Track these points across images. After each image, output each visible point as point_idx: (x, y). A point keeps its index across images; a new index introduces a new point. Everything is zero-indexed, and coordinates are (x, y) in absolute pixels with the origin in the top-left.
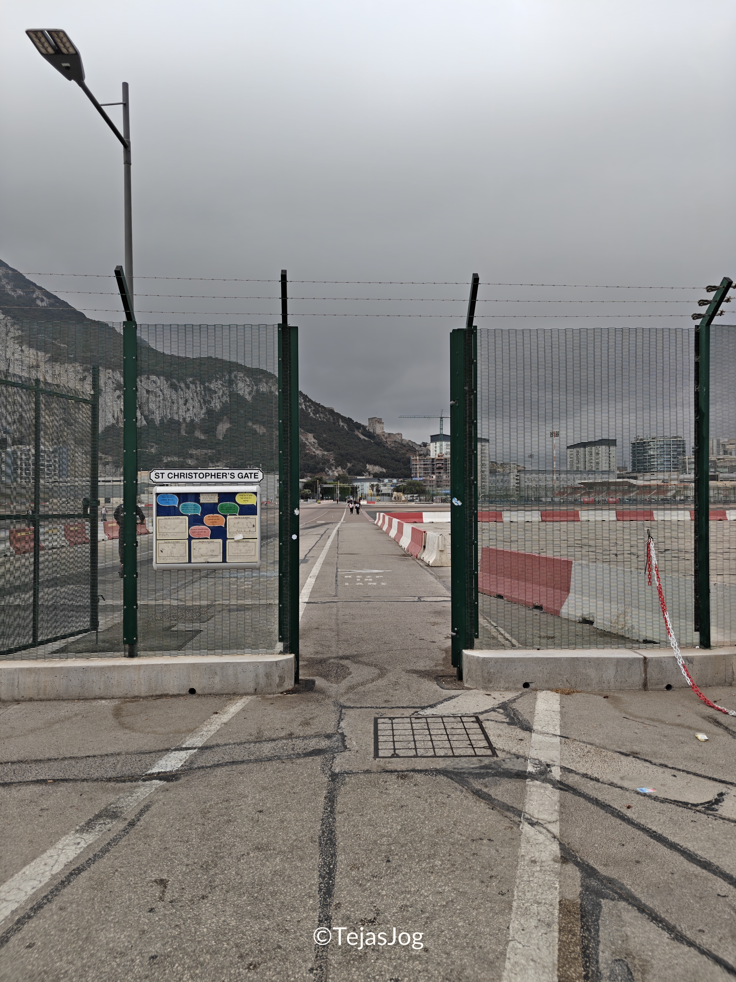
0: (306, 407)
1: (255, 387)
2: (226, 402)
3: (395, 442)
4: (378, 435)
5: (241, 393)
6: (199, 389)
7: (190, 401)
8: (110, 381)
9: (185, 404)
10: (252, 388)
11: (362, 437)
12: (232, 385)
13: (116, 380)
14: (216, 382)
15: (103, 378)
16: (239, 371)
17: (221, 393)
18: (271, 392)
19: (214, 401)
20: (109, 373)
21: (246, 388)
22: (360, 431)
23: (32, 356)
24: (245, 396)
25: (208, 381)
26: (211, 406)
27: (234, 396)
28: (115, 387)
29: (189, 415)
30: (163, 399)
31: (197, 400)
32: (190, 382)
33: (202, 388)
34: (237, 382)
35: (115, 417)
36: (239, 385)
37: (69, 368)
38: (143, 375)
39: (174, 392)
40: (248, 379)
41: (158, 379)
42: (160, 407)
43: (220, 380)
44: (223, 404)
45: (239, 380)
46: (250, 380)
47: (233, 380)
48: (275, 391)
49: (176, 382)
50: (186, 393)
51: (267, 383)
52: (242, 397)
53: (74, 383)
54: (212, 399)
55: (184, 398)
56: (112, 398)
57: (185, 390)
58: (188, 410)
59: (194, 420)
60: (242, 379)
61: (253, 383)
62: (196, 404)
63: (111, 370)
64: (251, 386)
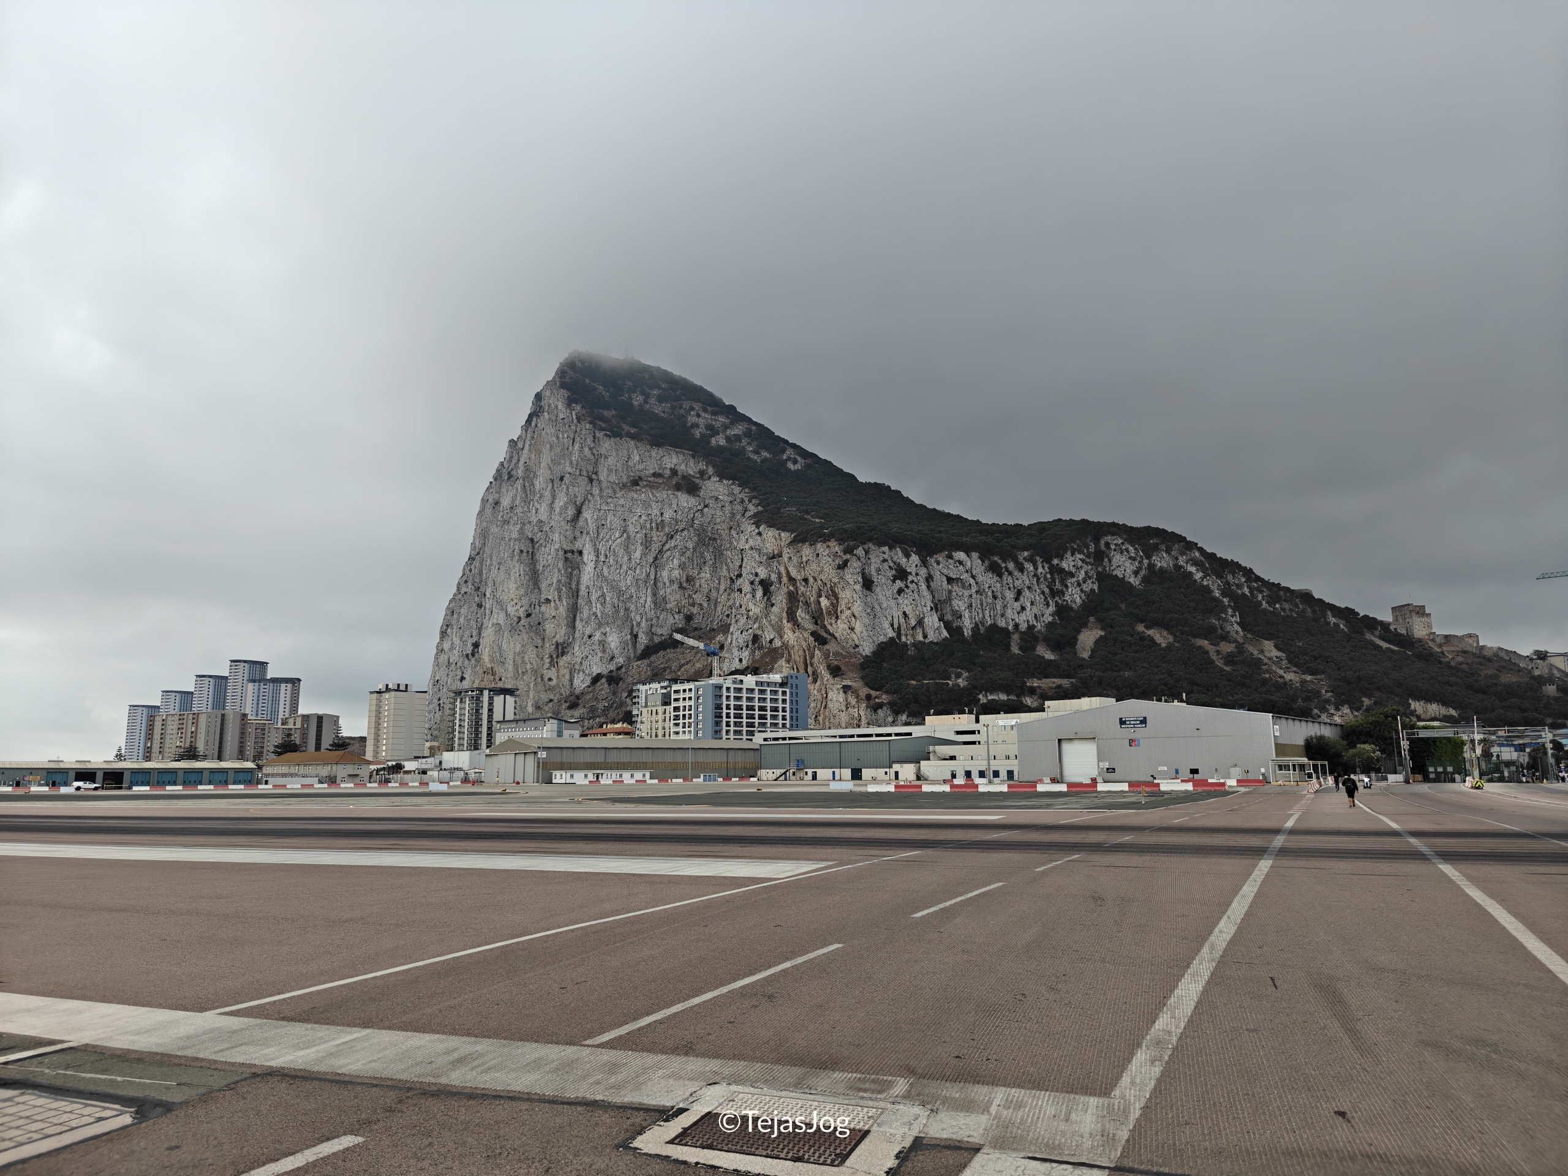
0: (1251, 592)
1: (1146, 562)
2: (1092, 590)
3: (1464, 652)
4: (1420, 640)
5: (1119, 573)
6: (1040, 570)
7: (1027, 593)
8: (886, 566)
9: (1017, 599)
10: (1141, 562)
11: (1384, 645)
12: (1102, 560)
13: (895, 563)
14: (1072, 555)
15: (875, 562)
16: (1113, 535)
17: (1082, 575)
18: (1178, 567)
19: (1070, 590)
20: (884, 553)
21: (1128, 564)
22: (1377, 633)
23: (773, 540)
24: (1126, 579)
25: (1057, 556)
26: (1064, 600)
27: (1106, 579)
28: (894, 576)
29: (1025, 619)
30: (977, 592)
31: (1038, 590)
32: (1024, 559)
33: (1046, 568)
34: (1112, 555)
35: (896, 626)
36: (1114, 560)
37: (822, 550)
38: (941, 551)
39: (996, 578)
40: (1131, 548)
41: (967, 558)
42: (971, 606)
43: (1080, 553)
44: (1088, 596)
45: (1115, 550)
46: (1136, 549)
47: (1104, 552)
48: (1185, 565)
49: (999, 561)
50: (1017, 579)
51: (1168, 551)
52: (1122, 581)
53: (829, 573)
54: (1067, 587)
55: (1014, 587)
56: (889, 593)
57: (1016, 573)
58: (1023, 608)
59: (1034, 626)
60: (1121, 549)
61: (1141, 554)
62: (1038, 598)
63: (887, 548)
64: (1139, 559)
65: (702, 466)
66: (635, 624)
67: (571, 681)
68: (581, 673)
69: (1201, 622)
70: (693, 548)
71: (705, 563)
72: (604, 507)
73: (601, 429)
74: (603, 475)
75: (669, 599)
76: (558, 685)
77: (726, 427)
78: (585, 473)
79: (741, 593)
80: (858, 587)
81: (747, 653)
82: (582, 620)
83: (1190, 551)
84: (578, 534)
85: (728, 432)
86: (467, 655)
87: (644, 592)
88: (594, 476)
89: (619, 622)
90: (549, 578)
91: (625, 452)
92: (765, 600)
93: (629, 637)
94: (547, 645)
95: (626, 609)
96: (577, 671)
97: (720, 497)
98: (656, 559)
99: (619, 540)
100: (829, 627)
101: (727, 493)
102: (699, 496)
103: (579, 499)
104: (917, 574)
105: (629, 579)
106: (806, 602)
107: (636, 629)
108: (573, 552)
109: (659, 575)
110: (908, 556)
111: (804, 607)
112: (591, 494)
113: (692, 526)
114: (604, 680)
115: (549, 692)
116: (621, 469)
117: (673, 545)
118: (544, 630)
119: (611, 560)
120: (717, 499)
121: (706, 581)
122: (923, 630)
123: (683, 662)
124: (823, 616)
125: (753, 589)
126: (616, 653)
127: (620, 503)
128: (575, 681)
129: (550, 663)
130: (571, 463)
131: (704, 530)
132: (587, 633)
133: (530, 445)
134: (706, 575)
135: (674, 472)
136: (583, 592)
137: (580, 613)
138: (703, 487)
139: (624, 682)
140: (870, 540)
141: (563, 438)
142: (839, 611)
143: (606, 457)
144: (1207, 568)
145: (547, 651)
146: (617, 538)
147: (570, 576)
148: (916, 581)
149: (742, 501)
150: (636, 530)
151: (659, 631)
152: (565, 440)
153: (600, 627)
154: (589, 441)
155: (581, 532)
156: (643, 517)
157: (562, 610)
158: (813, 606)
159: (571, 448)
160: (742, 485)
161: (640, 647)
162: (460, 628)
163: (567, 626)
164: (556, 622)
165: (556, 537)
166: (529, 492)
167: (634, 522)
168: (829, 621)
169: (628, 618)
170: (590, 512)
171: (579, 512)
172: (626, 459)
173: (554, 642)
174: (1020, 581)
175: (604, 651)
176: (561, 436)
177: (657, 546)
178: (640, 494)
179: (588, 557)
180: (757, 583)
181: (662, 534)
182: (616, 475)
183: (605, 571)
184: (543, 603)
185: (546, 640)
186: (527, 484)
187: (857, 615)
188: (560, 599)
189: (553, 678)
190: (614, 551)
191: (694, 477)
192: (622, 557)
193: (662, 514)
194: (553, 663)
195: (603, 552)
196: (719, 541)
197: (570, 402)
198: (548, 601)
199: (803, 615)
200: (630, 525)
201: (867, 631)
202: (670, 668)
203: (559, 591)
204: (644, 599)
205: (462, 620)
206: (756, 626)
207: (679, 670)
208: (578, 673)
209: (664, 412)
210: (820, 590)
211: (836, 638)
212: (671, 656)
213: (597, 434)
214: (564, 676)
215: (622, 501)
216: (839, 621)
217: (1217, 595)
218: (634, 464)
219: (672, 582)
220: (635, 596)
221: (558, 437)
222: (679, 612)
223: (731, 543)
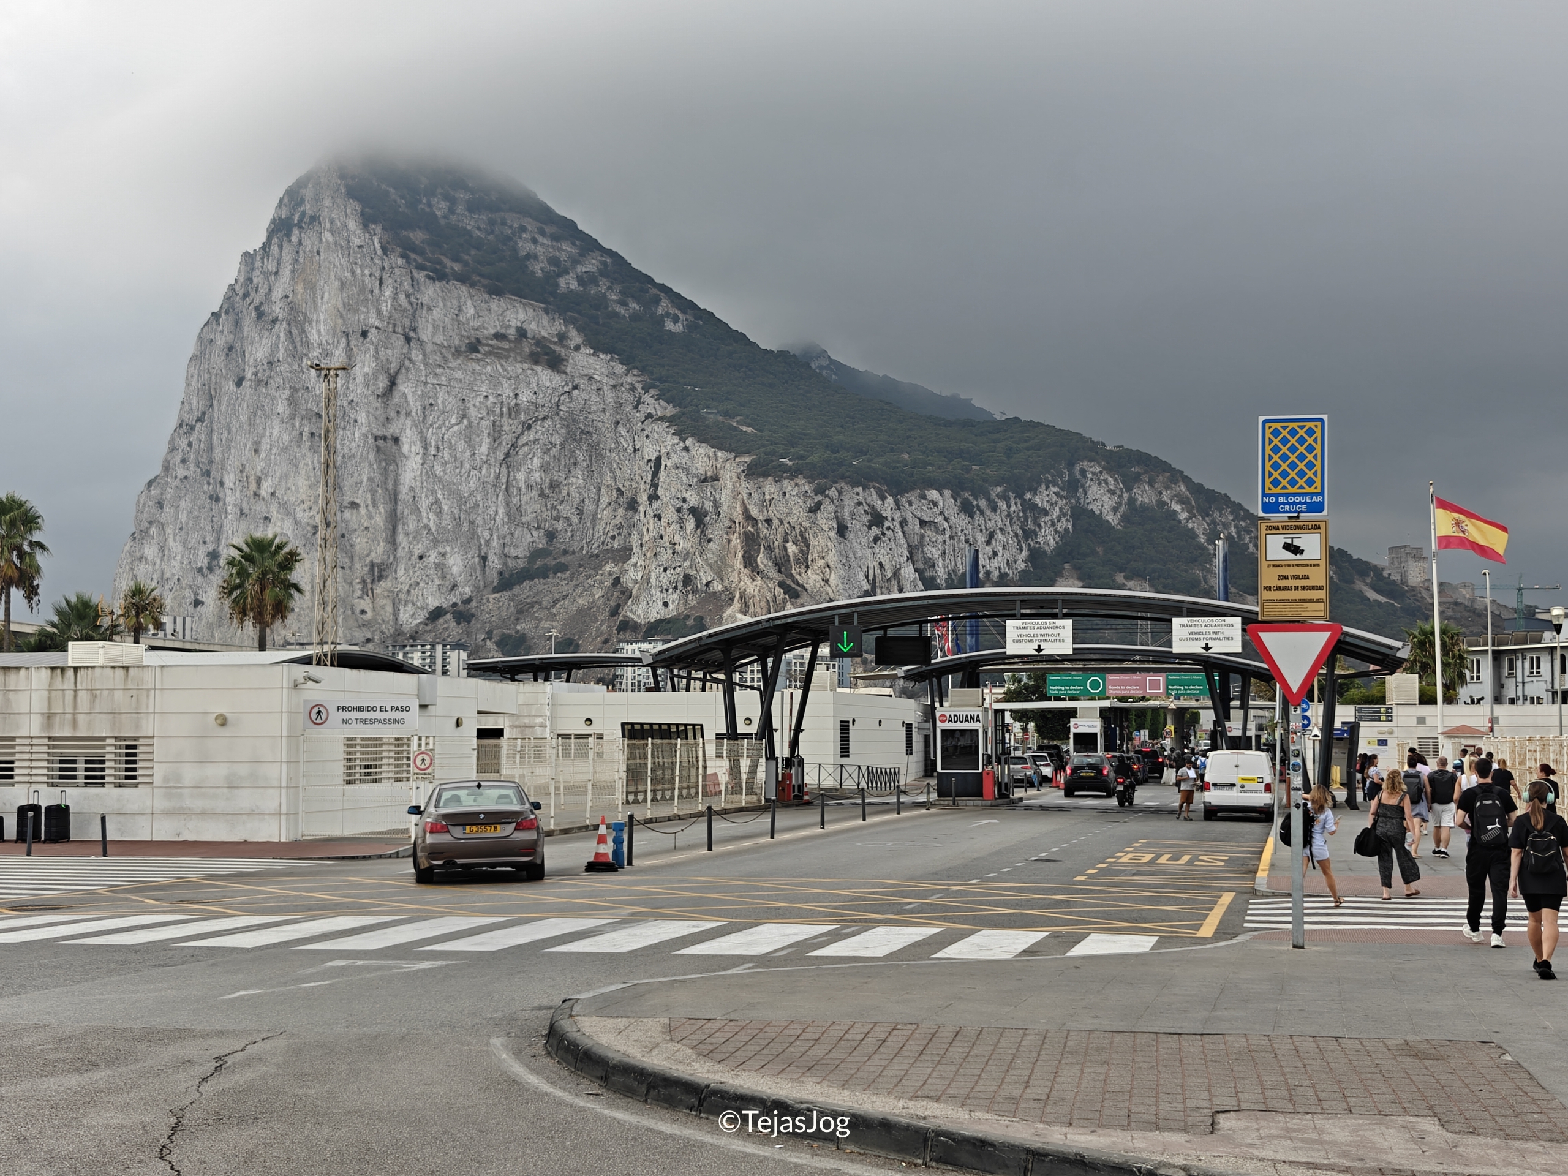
0: (1238, 533)
1: (1126, 495)
2: (1066, 530)
3: (1456, 604)
4: (1413, 589)
5: (1095, 508)
6: (1013, 508)
7: (999, 536)
8: (861, 509)
9: (988, 543)
10: (1120, 497)
11: (1372, 595)
12: (1077, 491)
13: (869, 505)
14: (1046, 489)
15: (849, 505)
16: (1091, 461)
17: (1056, 512)
18: (1162, 504)
19: (1043, 530)
20: (858, 494)
21: (1106, 498)
22: (1368, 580)
23: (706, 459)
24: (1103, 516)
25: (1029, 490)
26: (1037, 542)
27: (1081, 514)
28: (869, 521)
29: (997, 566)
30: (951, 537)
31: (1011, 533)
32: (997, 495)
33: (1019, 505)
34: (1088, 484)
35: (871, 578)
36: (1090, 492)
37: (790, 488)
38: (912, 489)
39: (968, 519)
40: (1110, 479)
41: (940, 498)
42: (945, 553)
43: (1054, 486)
44: (1062, 537)
45: (1092, 480)
46: (1116, 480)
47: (1078, 481)
48: (1169, 501)
49: (971, 498)
50: (990, 520)
51: (1151, 483)
52: (1098, 519)
53: (798, 514)
54: (1040, 526)
55: (986, 530)
56: (864, 541)
57: (988, 513)
58: (995, 554)
59: (1007, 575)
60: (1099, 479)
61: (1121, 485)
62: (1011, 542)
63: (861, 488)
64: (1118, 492)
65: (559, 326)
66: (483, 542)
67: (396, 615)
68: (410, 605)
69: (1184, 574)
70: (561, 444)
71: (575, 464)
72: (431, 380)
73: (421, 267)
74: (426, 333)
75: (526, 509)
76: (374, 619)
77: (575, 262)
78: (400, 330)
79: (660, 520)
80: (833, 534)
81: (675, 596)
82: (407, 534)
83: (1175, 484)
84: (393, 414)
85: (580, 269)
86: (200, 570)
87: (494, 499)
88: (412, 334)
89: (463, 540)
90: (356, 475)
91: (455, 302)
92: (699, 534)
93: (477, 560)
94: (358, 566)
95: (472, 523)
96: (403, 602)
97: (595, 376)
98: (507, 455)
99: (456, 428)
100: (798, 577)
101: (606, 373)
102: (565, 373)
103: (393, 366)
104: (893, 520)
105: (473, 481)
106: (769, 546)
107: (484, 550)
108: (385, 438)
109: (512, 478)
110: (883, 498)
111: (766, 552)
112: (410, 359)
113: (558, 414)
114: (448, 616)
115: (364, 629)
116: (450, 327)
117: (532, 438)
118: (352, 546)
119: (446, 455)
120: (590, 378)
121: (576, 488)
122: (899, 582)
123: (557, 596)
124: (790, 564)
125: (681, 519)
126: (460, 580)
127: (457, 376)
128: (401, 615)
129: (362, 590)
130: (379, 313)
131: (574, 420)
132: (417, 552)
133: (293, 272)
134: (578, 479)
135: (522, 333)
136: (404, 494)
137: (404, 524)
138: (571, 361)
139: (478, 620)
140: (843, 478)
141: (363, 275)
142: (810, 559)
143: (429, 309)
144: (1193, 507)
145: (358, 574)
146: (454, 425)
147: (385, 472)
148: (892, 527)
149: (633, 389)
150: (480, 416)
151: (513, 552)
152: (367, 280)
153: (435, 546)
154: (406, 285)
155: (398, 412)
156: (491, 399)
157: (379, 520)
158: (777, 551)
159: (377, 291)
160: (628, 361)
161: (493, 576)
162: (181, 529)
163: (386, 541)
164: (369, 535)
165: (362, 418)
166: (298, 344)
167: (477, 404)
168: (798, 570)
169: (473, 535)
170: (409, 384)
171: (393, 384)
172: (456, 312)
173: (367, 562)
174: (993, 522)
175: (443, 578)
176: (358, 271)
177: (509, 438)
178: (484, 367)
179: (410, 445)
180: (684, 511)
181: (516, 422)
182: (444, 335)
183: (438, 469)
184: (346, 507)
185: (356, 559)
186: (294, 330)
187: (831, 565)
188: (375, 505)
189: (367, 609)
190: (450, 443)
191: (551, 342)
192: (463, 452)
193: (516, 395)
194: (367, 590)
195: (433, 443)
196: (594, 436)
197: (366, 221)
198: (354, 505)
199: (765, 561)
200: (472, 408)
201: (842, 583)
202: (540, 604)
203: (373, 492)
204: (494, 509)
205: (183, 517)
206: (687, 564)
207: (553, 606)
208: (405, 605)
209: (479, 229)
210: (787, 534)
211: (806, 590)
212: (540, 587)
213: (416, 275)
214: (383, 607)
215: (459, 374)
216: (810, 572)
217: (1203, 541)
218: (468, 320)
219: (530, 487)
220: (481, 505)
221: (353, 273)
222: (539, 527)
223: (617, 442)
